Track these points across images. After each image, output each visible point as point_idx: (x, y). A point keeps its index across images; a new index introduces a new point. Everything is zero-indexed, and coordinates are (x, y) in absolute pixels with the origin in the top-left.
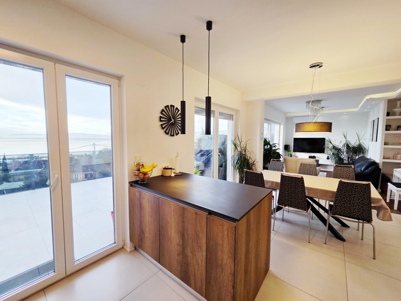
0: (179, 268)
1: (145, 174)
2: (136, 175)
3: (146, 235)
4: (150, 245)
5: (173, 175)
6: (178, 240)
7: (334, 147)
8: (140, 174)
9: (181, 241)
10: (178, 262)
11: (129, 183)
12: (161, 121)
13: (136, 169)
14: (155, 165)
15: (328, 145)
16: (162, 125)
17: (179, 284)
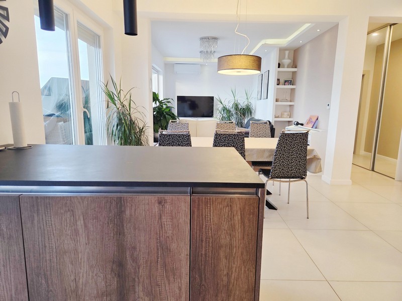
7: (224, 109)
15: (217, 107)
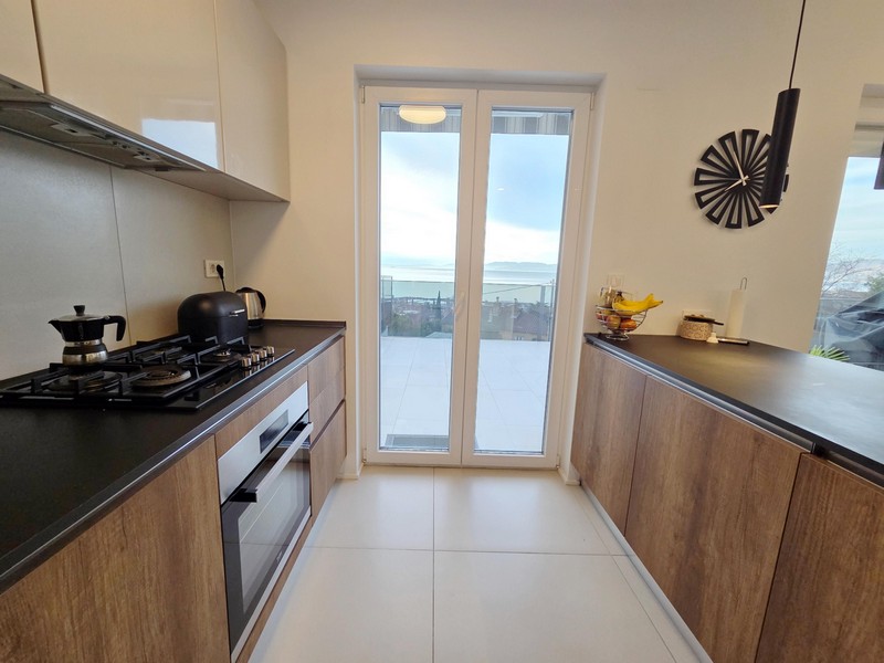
0: (673, 571)
1: (625, 318)
2: (600, 318)
3: (603, 460)
4: (610, 487)
5: (713, 340)
6: (681, 499)
8: (612, 317)
9: (692, 505)
10: (672, 555)
11: (585, 335)
12: (697, 182)
13: (604, 304)
14: (656, 299)
16: (698, 196)
17: (675, 624)
